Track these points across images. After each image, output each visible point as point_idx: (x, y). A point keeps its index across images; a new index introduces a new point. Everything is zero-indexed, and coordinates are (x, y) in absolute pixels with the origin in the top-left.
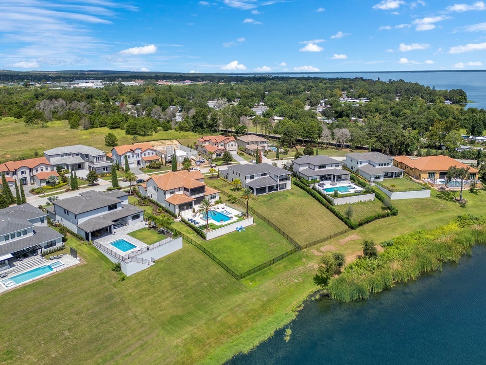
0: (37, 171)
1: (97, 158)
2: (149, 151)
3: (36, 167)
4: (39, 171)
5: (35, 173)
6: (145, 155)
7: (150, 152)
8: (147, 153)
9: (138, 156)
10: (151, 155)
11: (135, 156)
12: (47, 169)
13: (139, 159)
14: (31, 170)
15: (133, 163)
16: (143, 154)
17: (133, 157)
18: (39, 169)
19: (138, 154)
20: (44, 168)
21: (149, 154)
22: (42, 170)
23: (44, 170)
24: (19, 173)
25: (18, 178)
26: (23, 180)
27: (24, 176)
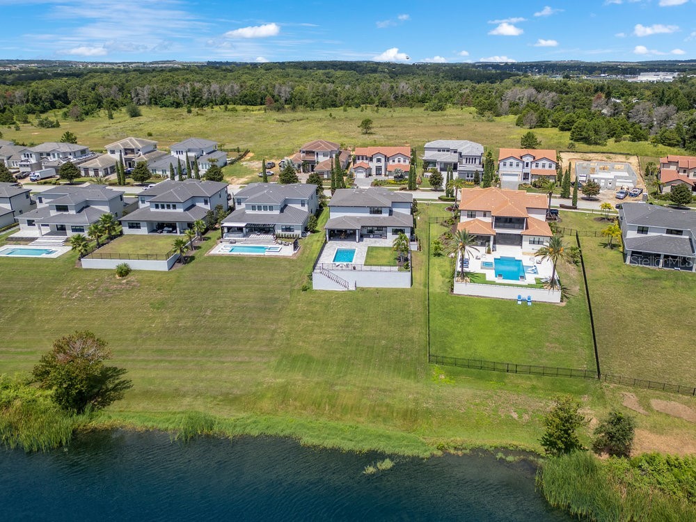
0: (394, 161)
1: (467, 159)
2: (544, 162)
3: (394, 157)
4: (396, 162)
6: (537, 166)
7: (547, 163)
8: (541, 163)
9: (527, 166)
10: (547, 167)
11: (521, 164)
12: (405, 161)
13: (527, 170)
14: (387, 159)
15: (517, 175)
16: (534, 165)
17: (518, 165)
18: (396, 160)
19: (527, 164)
20: (402, 159)
21: (544, 166)
22: (399, 161)
23: (402, 162)
24: (375, 160)
25: (373, 165)
26: (379, 169)
27: (379, 164)
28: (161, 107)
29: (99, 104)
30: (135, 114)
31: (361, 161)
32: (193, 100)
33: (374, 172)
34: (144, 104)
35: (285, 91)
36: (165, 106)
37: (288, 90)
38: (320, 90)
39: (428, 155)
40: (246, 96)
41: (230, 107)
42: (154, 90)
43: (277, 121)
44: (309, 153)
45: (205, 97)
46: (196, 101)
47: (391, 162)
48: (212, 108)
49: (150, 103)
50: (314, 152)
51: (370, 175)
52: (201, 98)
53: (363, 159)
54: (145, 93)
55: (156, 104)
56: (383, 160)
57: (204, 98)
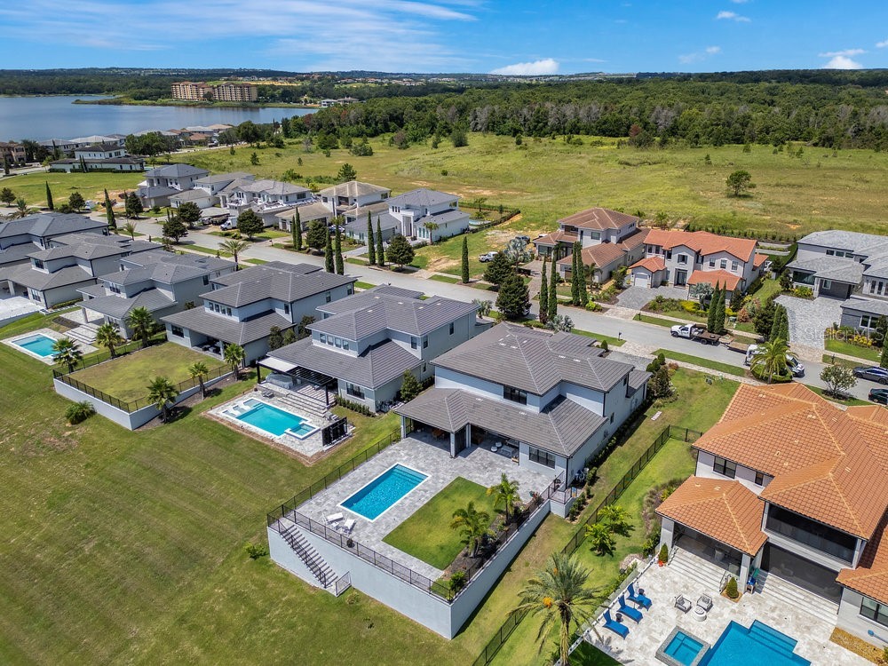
0: (712, 264)
3: (713, 257)
4: (717, 267)
5: (706, 267)
12: (734, 268)
14: (699, 258)
18: (718, 262)
20: (729, 263)
22: (723, 266)
23: (728, 269)
24: (675, 257)
25: (672, 265)
26: (681, 275)
27: (682, 266)
28: (497, 135)
29: (432, 129)
30: (460, 143)
31: (654, 255)
32: (535, 127)
33: (672, 279)
34: (480, 130)
35: (665, 117)
36: (503, 134)
37: (671, 114)
38: (723, 116)
39: (804, 260)
40: (605, 123)
41: (576, 137)
42: (494, 111)
43: (621, 163)
44: (570, 229)
45: (551, 121)
46: (539, 128)
47: (706, 265)
48: (554, 138)
49: (487, 129)
50: (576, 230)
51: (664, 283)
52: (547, 123)
53: (657, 252)
54: (483, 115)
55: (493, 130)
56: (691, 259)
57: (549, 124)
